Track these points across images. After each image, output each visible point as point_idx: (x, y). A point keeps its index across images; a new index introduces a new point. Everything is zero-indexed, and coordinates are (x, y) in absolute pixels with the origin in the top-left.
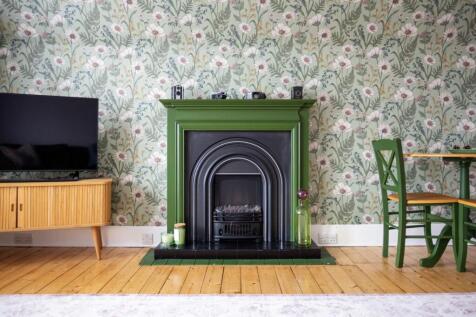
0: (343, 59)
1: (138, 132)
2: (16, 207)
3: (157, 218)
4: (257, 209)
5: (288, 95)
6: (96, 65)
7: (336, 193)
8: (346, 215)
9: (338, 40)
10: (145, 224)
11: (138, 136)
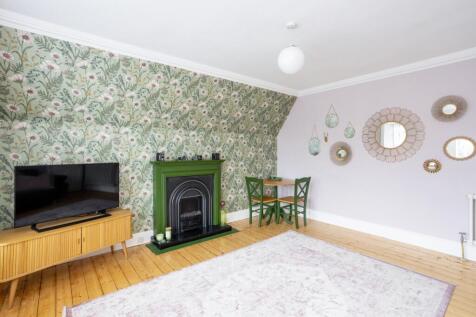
0: (230, 139)
1: (133, 178)
2: (81, 241)
3: (145, 226)
4: (199, 212)
5: (209, 156)
6: (104, 137)
7: (228, 199)
8: (232, 209)
9: (229, 131)
10: (138, 231)
11: (133, 181)
